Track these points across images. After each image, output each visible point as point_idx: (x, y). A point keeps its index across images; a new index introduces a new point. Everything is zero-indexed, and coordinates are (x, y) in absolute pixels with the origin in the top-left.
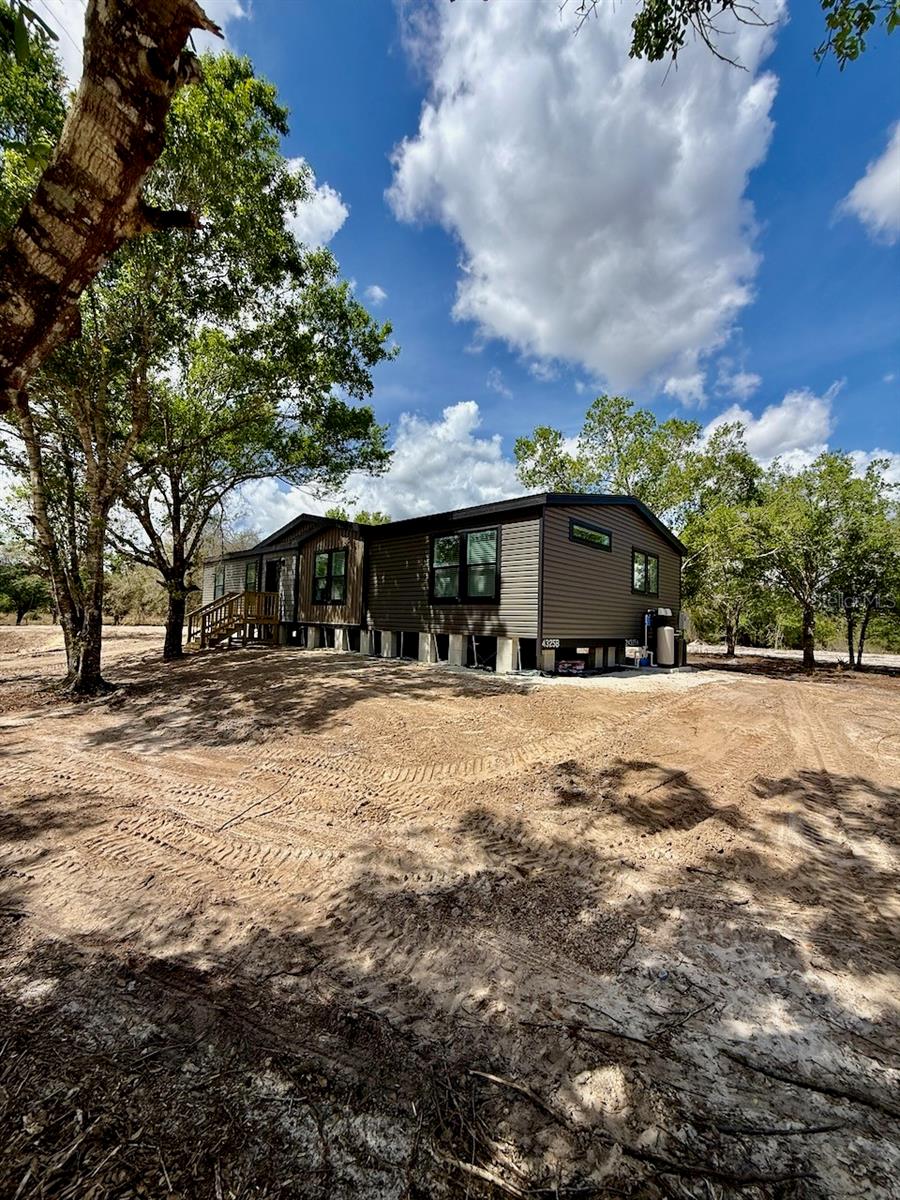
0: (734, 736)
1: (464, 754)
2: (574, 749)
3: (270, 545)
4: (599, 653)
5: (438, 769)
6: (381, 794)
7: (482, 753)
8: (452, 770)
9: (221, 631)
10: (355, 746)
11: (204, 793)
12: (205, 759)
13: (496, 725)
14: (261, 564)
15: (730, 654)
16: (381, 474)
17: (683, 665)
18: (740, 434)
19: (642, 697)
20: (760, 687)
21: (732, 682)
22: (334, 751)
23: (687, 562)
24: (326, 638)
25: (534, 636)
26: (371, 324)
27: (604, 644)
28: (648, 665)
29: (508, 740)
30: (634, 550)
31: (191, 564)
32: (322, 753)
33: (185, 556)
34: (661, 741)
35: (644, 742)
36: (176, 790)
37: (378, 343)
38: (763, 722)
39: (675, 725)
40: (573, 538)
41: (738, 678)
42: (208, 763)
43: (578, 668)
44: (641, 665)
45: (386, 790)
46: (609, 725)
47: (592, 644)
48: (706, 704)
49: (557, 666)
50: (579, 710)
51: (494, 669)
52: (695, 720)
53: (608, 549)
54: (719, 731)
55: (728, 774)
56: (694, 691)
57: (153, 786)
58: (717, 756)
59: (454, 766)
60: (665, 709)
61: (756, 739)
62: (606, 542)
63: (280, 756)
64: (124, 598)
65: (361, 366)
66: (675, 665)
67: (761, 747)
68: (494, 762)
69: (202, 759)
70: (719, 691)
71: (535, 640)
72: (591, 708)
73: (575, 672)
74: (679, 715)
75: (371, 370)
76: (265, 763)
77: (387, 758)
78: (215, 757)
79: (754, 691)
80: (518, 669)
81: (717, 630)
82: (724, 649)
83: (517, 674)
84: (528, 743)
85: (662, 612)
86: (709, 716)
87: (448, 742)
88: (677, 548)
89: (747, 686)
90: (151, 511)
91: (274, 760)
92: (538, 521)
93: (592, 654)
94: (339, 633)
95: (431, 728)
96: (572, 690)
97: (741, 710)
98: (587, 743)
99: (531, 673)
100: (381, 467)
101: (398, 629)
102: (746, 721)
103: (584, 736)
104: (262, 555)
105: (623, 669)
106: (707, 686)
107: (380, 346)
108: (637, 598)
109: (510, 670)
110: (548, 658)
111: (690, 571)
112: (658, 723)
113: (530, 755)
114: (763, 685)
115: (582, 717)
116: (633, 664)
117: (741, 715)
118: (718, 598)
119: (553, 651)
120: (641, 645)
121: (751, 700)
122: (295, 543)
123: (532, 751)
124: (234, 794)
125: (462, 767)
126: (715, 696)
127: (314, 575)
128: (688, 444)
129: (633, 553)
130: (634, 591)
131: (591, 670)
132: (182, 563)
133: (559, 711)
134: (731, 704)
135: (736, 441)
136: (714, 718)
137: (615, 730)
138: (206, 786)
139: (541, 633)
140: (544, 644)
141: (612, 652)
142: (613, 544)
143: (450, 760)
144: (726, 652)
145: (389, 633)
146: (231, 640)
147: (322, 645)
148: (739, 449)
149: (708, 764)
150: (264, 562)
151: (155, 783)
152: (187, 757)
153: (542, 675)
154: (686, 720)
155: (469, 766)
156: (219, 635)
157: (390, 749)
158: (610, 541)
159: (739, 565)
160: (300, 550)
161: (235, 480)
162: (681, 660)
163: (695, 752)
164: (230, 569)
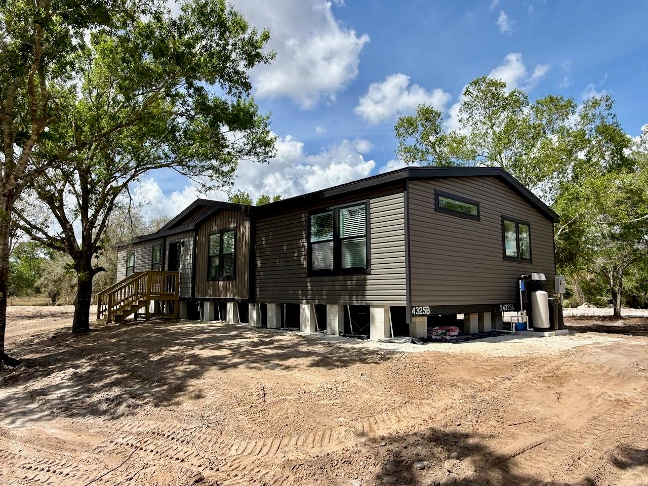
0: (600, 401)
1: (314, 425)
2: (427, 418)
3: (171, 228)
4: (474, 319)
5: (285, 441)
6: (224, 469)
7: (333, 424)
8: (300, 443)
9: (126, 308)
10: (211, 418)
11: (52, 469)
12: (69, 433)
13: (353, 394)
14: (165, 246)
15: (617, 316)
16: (267, 160)
17: (560, 329)
18: (609, 107)
19: (509, 362)
20: (637, 348)
21: (608, 344)
22: (190, 423)
23: (561, 228)
24: (219, 311)
25: (404, 304)
26: (249, 31)
27: (480, 309)
28: (525, 329)
29: (362, 410)
30: (503, 218)
31: (99, 248)
32: (179, 425)
33: (92, 241)
34: (519, 408)
35: (501, 409)
36: (28, 466)
37: (256, 48)
38: (633, 385)
39: (538, 390)
40: (438, 209)
41: (616, 340)
42: (70, 436)
43: (452, 334)
44: (516, 329)
45: (229, 464)
46: (469, 392)
47: (468, 310)
48: (575, 368)
49: (430, 331)
50: (440, 376)
51: (368, 337)
52: (561, 385)
53: (477, 218)
54: (584, 397)
55: (587, 444)
56: (566, 354)
57: (9, 462)
58: (578, 423)
59: (302, 438)
60: (530, 375)
61: (623, 403)
62: (475, 213)
63: (140, 429)
64: (55, 281)
65: (241, 68)
66: (552, 328)
67: (628, 412)
68: (343, 433)
69: (66, 433)
70: (590, 354)
71: (405, 308)
72: (453, 375)
73: (448, 338)
74: (544, 380)
75: (249, 72)
76: (122, 436)
77: (239, 431)
78: (78, 431)
79: (628, 353)
80: (391, 336)
81: (604, 293)
82: (609, 311)
83: (389, 341)
84: (381, 412)
85: (535, 277)
86: (576, 380)
87: (302, 413)
88: (548, 215)
89: (624, 347)
90: (65, 203)
91: (132, 434)
92: (402, 195)
93: (467, 319)
94: (230, 307)
95: (289, 398)
96: (440, 357)
97: (612, 374)
98: (442, 412)
99: (403, 340)
100: (267, 153)
101: (281, 301)
102: (616, 385)
103: (441, 404)
104: (165, 237)
105: (499, 334)
106: (580, 349)
107: (259, 50)
108: (509, 264)
109: (383, 338)
110: (420, 325)
111: (566, 237)
112: (520, 388)
113: (382, 425)
114: (641, 346)
115: (441, 384)
116: (510, 329)
117: (610, 379)
118: (600, 261)
119: (425, 319)
120: (517, 309)
121: (624, 362)
122: (191, 226)
123: (384, 421)
124: (82, 470)
125: (310, 439)
126: (586, 359)
127: (209, 253)
128: (563, 120)
129: (503, 221)
130: (507, 258)
131: (466, 336)
132: (90, 247)
133: (419, 378)
134: (602, 367)
135: (605, 113)
136: (579, 382)
137: (474, 397)
138: (57, 462)
139: (410, 300)
140: (414, 311)
141: (487, 317)
142: (481, 213)
143: (299, 430)
144: (612, 314)
145: (274, 305)
146: (137, 315)
147: (216, 319)
148: (609, 121)
149: (567, 433)
150: (167, 244)
151: (12, 458)
152: (54, 431)
153: (413, 342)
154: (551, 385)
155: (317, 438)
156: (124, 311)
157: (244, 420)
158: (478, 211)
159: (617, 230)
160: (196, 230)
161: (136, 171)
162: (557, 323)
163: (555, 420)
164: (139, 251)
